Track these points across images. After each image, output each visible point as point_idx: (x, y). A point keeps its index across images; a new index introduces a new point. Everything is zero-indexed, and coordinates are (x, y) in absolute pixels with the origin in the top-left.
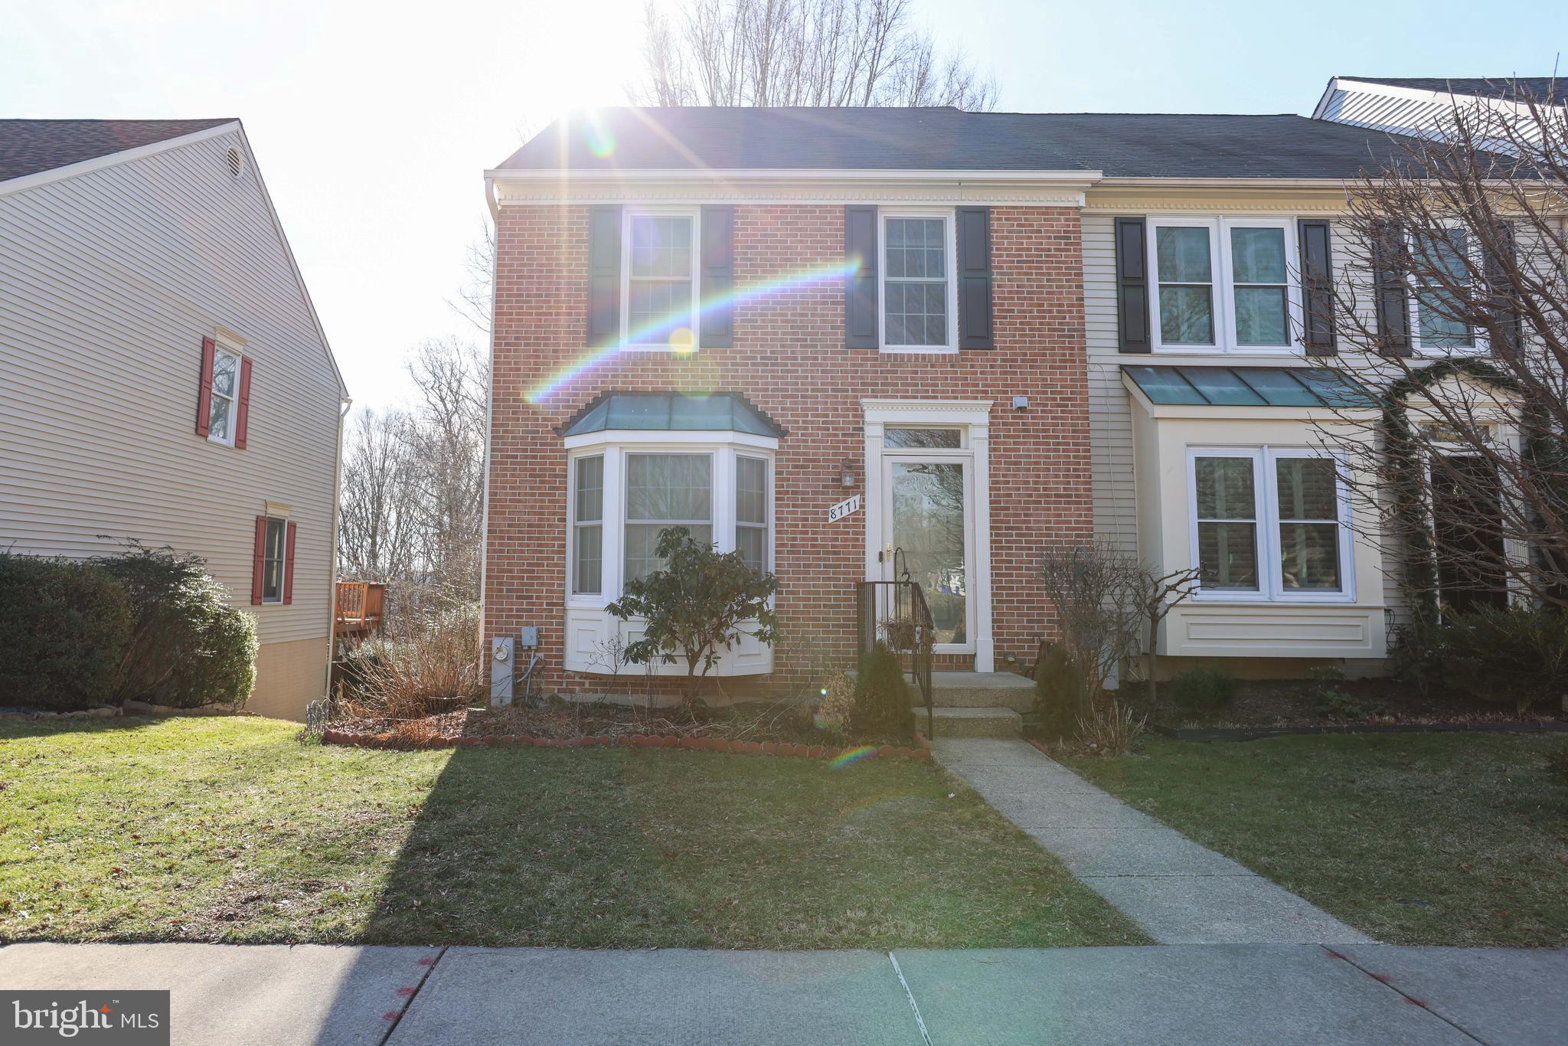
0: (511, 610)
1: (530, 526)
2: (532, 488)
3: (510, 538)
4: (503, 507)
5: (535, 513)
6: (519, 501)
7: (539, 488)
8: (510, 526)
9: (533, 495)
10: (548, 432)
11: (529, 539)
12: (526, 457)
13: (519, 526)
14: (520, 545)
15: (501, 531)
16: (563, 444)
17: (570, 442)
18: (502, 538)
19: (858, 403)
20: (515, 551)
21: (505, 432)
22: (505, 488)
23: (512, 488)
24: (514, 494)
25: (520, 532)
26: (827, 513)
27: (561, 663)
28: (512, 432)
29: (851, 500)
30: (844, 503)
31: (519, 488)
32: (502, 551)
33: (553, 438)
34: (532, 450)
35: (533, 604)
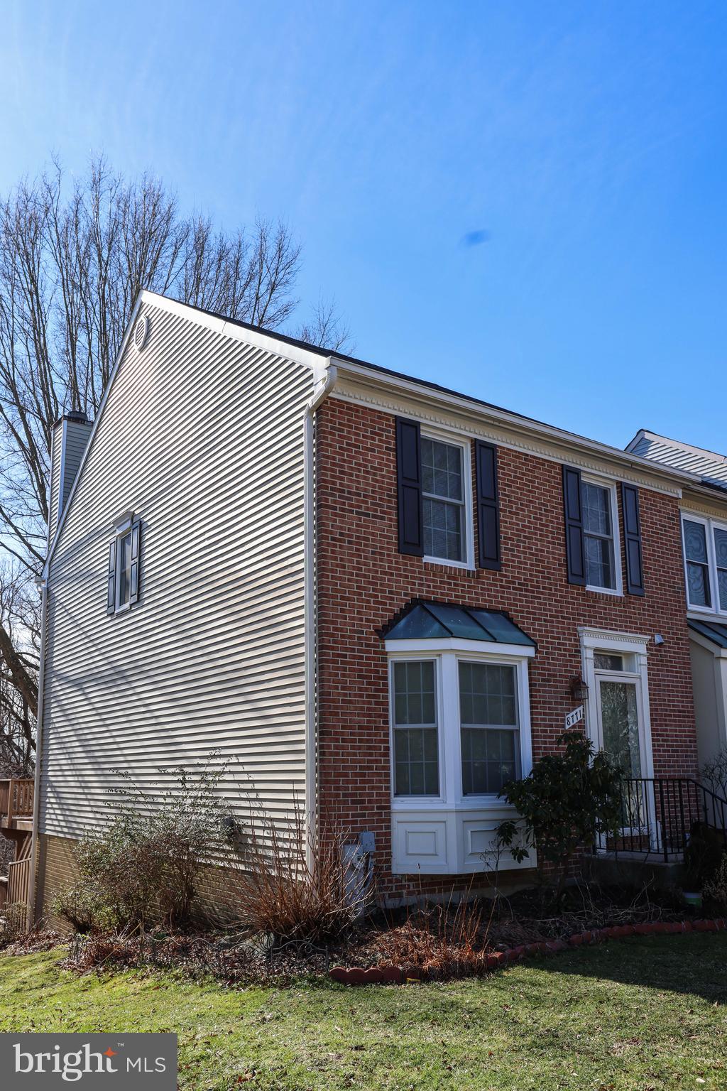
0: (347, 816)
1: (360, 728)
2: (360, 689)
3: (344, 741)
4: (336, 707)
5: (364, 715)
6: (350, 702)
7: (366, 690)
8: (343, 727)
9: (361, 696)
10: (371, 633)
11: (361, 741)
12: (354, 657)
13: (351, 727)
14: (353, 747)
15: (336, 733)
16: (384, 647)
17: (391, 646)
18: (337, 740)
19: (576, 630)
20: (349, 754)
21: (335, 629)
22: (337, 688)
23: (343, 688)
24: (345, 695)
25: (352, 734)
26: (563, 720)
27: (389, 868)
28: (341, 630)
29: (578, 710)
30: (574, 713)
31: (350, 688)
32: (337, 754)
33: (375, 640)
34: (359, 651)
35: (366, 808)
